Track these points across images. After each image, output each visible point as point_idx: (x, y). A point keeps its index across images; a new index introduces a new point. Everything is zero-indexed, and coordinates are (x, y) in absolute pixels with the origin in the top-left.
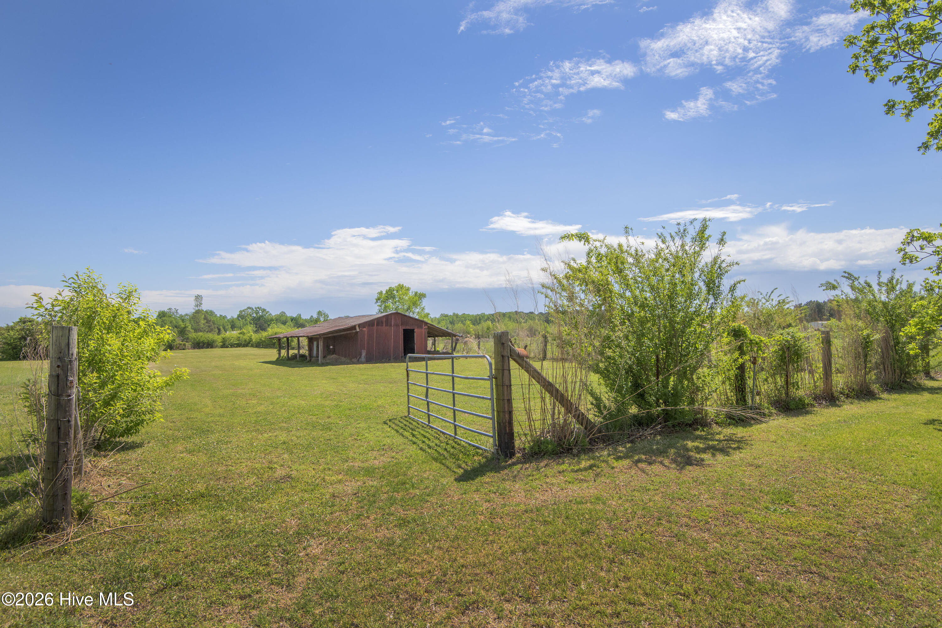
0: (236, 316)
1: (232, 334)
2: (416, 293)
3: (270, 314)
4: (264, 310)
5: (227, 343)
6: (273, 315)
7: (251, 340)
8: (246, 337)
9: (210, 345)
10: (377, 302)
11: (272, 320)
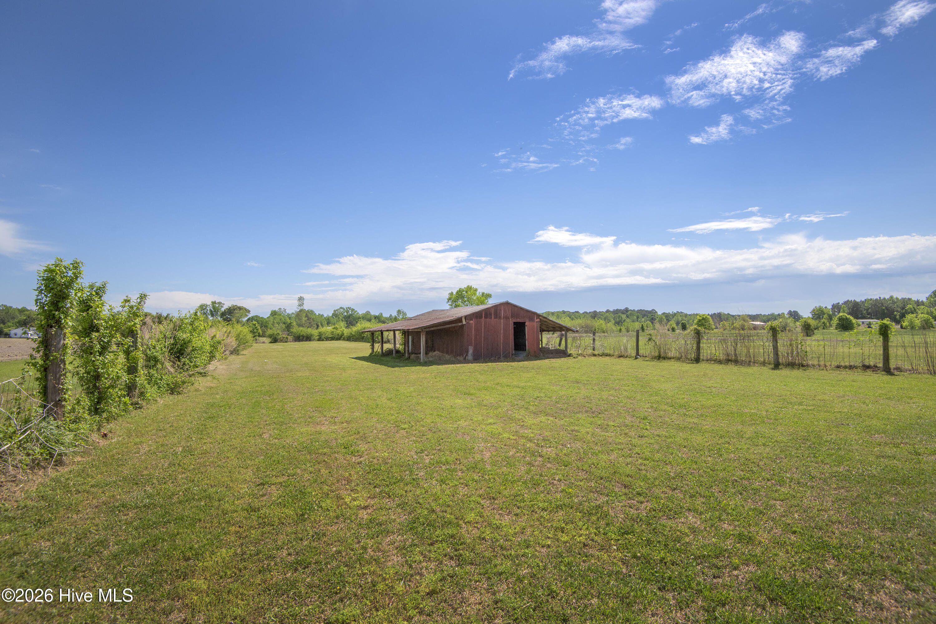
0: (331, 315)
1: (328, 329)
2: (483, 294)
3: (358, 313)
4: (353, 310)
5: (323, 337)
6: (360, 313)
7: (343, 334)
8: (339, 332)
9: (308, 338)
10: (448, 302)
11: (359, 318)
